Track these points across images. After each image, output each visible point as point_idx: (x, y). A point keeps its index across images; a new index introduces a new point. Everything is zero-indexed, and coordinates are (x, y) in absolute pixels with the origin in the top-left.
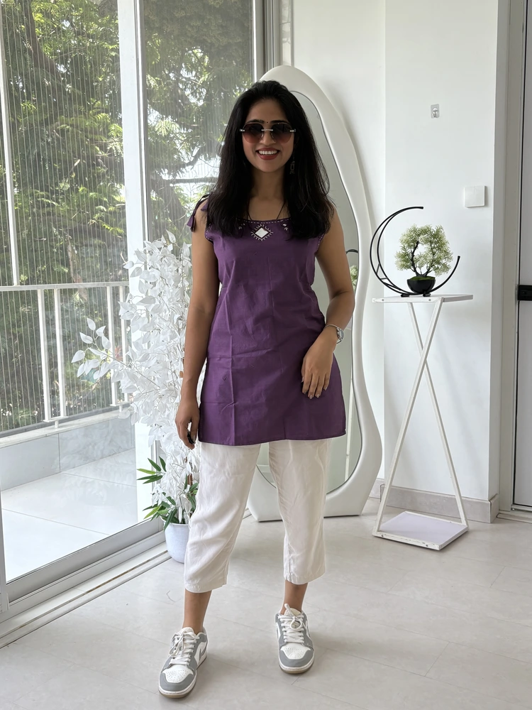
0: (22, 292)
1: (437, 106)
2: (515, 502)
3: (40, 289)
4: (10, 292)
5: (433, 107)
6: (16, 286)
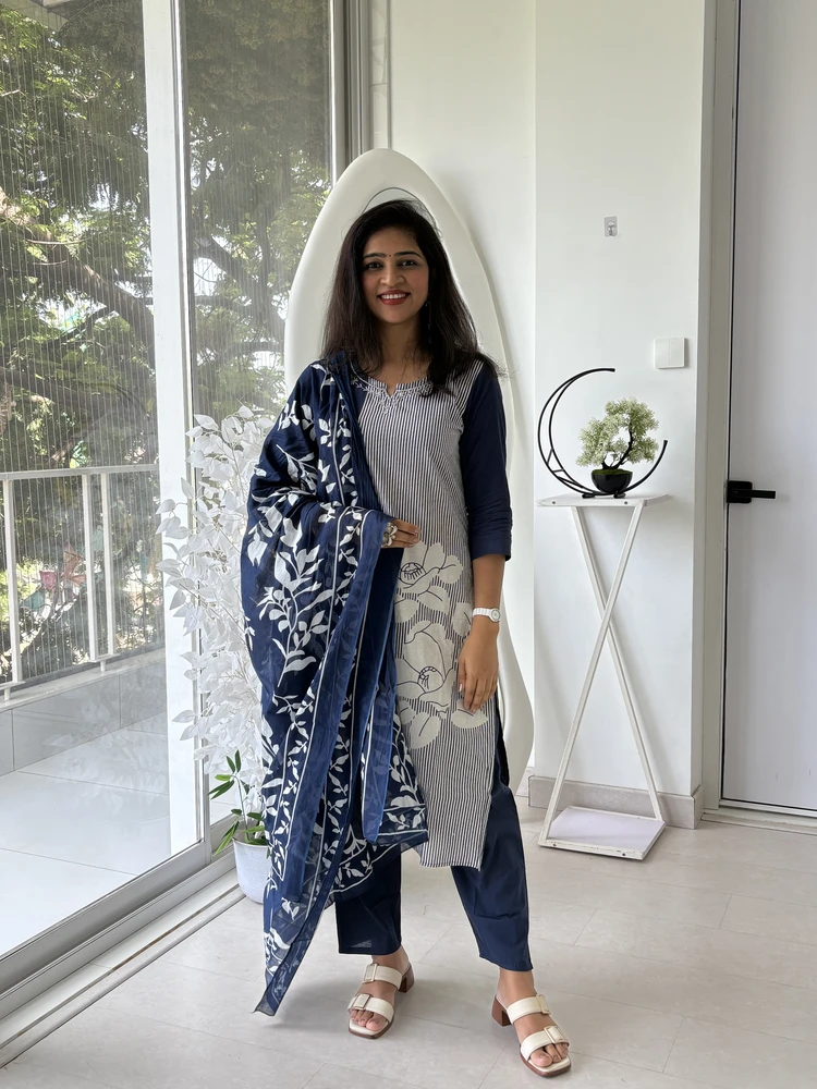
2: (725, 796)
5: (607, 220)
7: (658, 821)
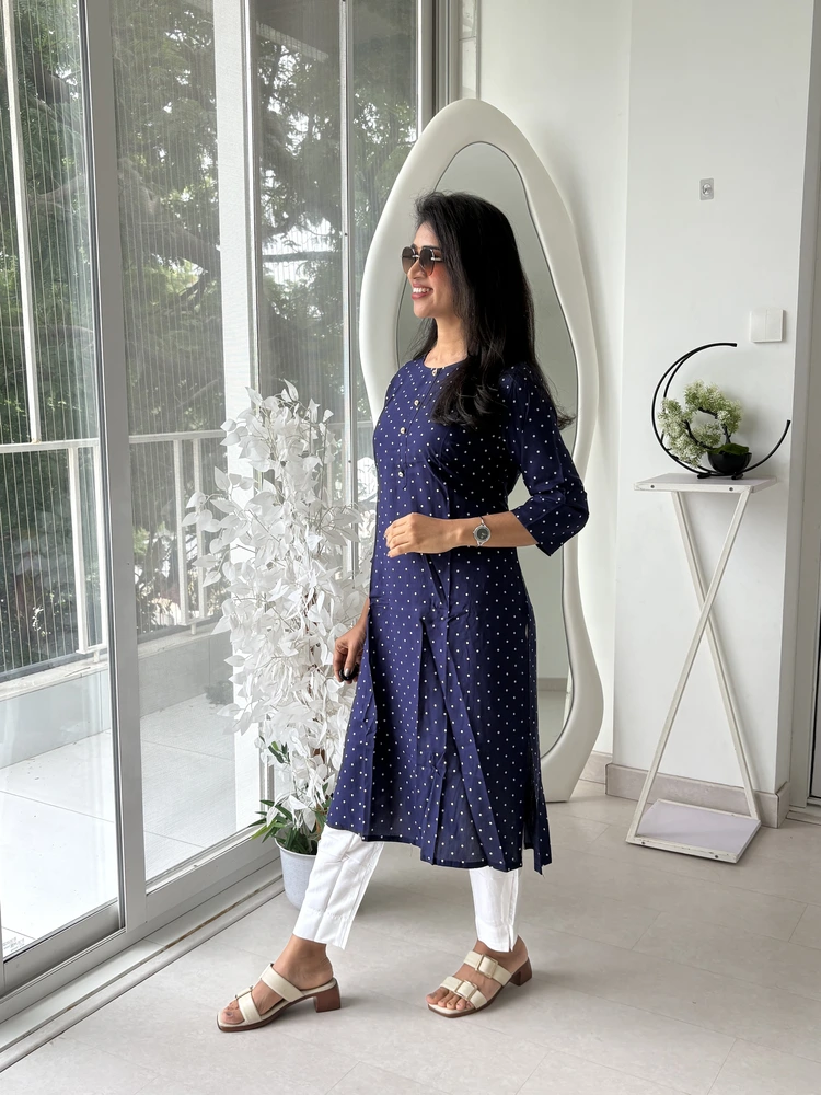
0: (43, 453)
1: (710, 182)
2: (813, 794)
3: (72, 446)
4: (25, 454)
5: (703, 182)
6: (35, 443)
7: (754, 819)
